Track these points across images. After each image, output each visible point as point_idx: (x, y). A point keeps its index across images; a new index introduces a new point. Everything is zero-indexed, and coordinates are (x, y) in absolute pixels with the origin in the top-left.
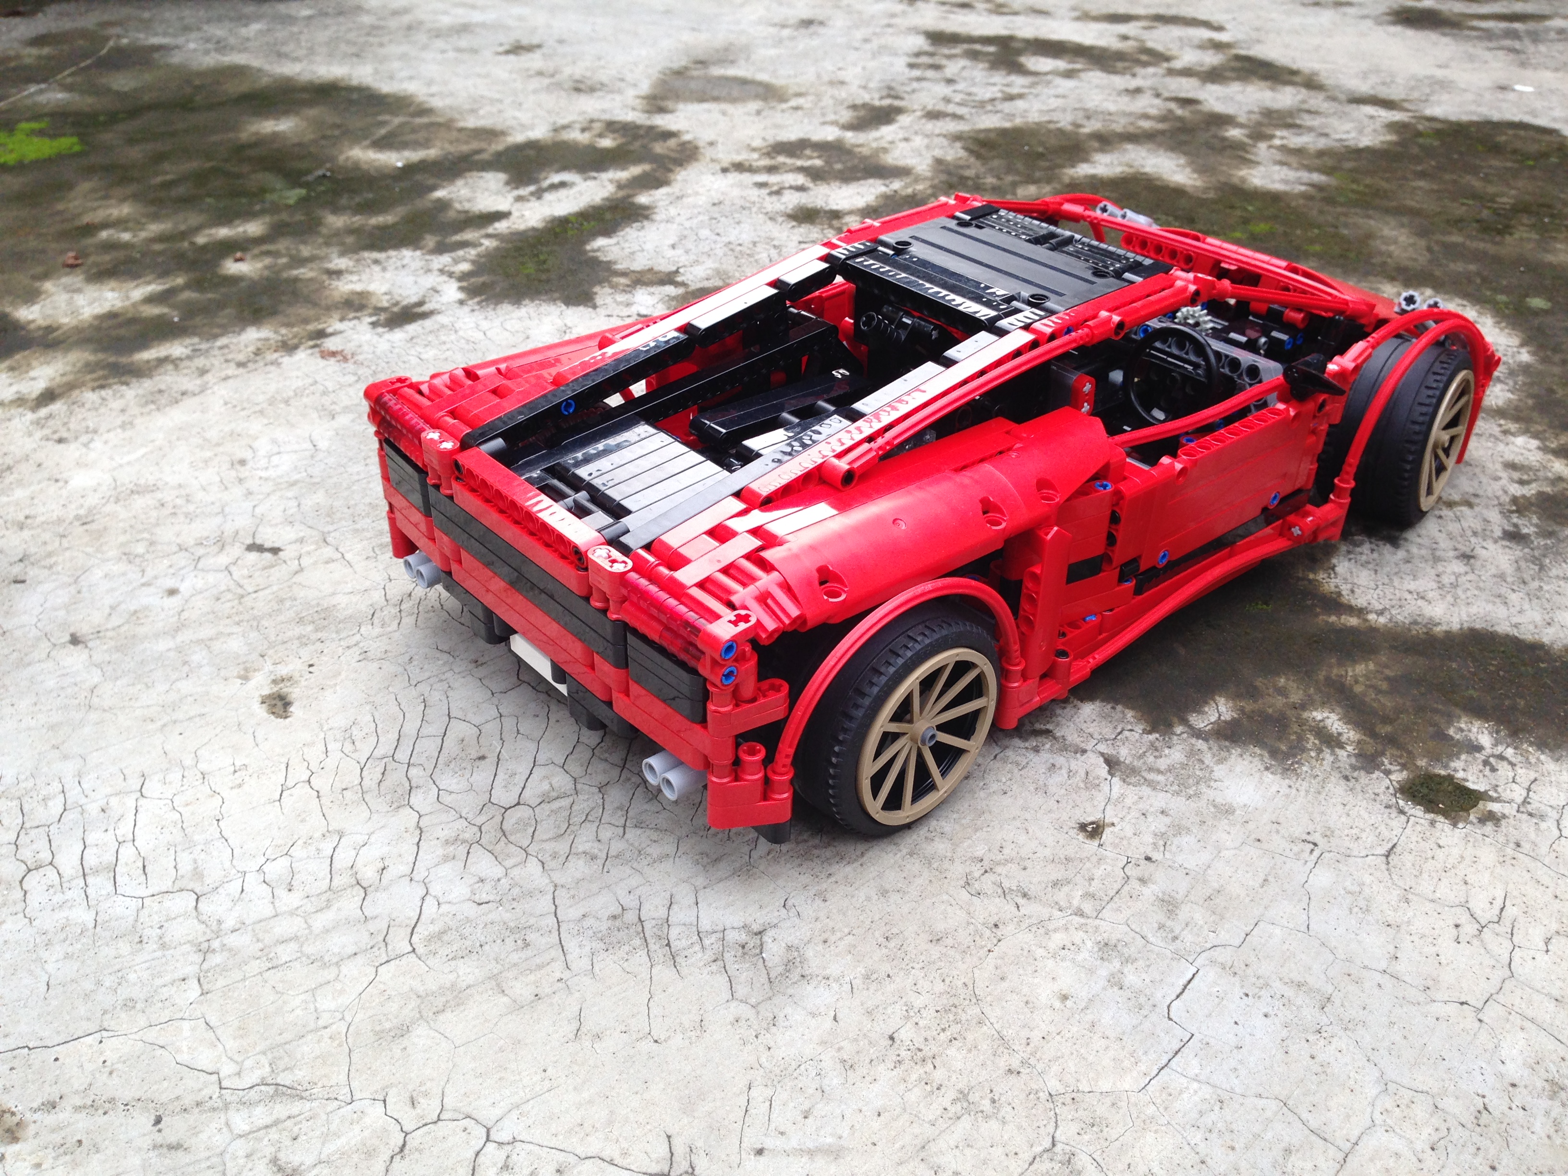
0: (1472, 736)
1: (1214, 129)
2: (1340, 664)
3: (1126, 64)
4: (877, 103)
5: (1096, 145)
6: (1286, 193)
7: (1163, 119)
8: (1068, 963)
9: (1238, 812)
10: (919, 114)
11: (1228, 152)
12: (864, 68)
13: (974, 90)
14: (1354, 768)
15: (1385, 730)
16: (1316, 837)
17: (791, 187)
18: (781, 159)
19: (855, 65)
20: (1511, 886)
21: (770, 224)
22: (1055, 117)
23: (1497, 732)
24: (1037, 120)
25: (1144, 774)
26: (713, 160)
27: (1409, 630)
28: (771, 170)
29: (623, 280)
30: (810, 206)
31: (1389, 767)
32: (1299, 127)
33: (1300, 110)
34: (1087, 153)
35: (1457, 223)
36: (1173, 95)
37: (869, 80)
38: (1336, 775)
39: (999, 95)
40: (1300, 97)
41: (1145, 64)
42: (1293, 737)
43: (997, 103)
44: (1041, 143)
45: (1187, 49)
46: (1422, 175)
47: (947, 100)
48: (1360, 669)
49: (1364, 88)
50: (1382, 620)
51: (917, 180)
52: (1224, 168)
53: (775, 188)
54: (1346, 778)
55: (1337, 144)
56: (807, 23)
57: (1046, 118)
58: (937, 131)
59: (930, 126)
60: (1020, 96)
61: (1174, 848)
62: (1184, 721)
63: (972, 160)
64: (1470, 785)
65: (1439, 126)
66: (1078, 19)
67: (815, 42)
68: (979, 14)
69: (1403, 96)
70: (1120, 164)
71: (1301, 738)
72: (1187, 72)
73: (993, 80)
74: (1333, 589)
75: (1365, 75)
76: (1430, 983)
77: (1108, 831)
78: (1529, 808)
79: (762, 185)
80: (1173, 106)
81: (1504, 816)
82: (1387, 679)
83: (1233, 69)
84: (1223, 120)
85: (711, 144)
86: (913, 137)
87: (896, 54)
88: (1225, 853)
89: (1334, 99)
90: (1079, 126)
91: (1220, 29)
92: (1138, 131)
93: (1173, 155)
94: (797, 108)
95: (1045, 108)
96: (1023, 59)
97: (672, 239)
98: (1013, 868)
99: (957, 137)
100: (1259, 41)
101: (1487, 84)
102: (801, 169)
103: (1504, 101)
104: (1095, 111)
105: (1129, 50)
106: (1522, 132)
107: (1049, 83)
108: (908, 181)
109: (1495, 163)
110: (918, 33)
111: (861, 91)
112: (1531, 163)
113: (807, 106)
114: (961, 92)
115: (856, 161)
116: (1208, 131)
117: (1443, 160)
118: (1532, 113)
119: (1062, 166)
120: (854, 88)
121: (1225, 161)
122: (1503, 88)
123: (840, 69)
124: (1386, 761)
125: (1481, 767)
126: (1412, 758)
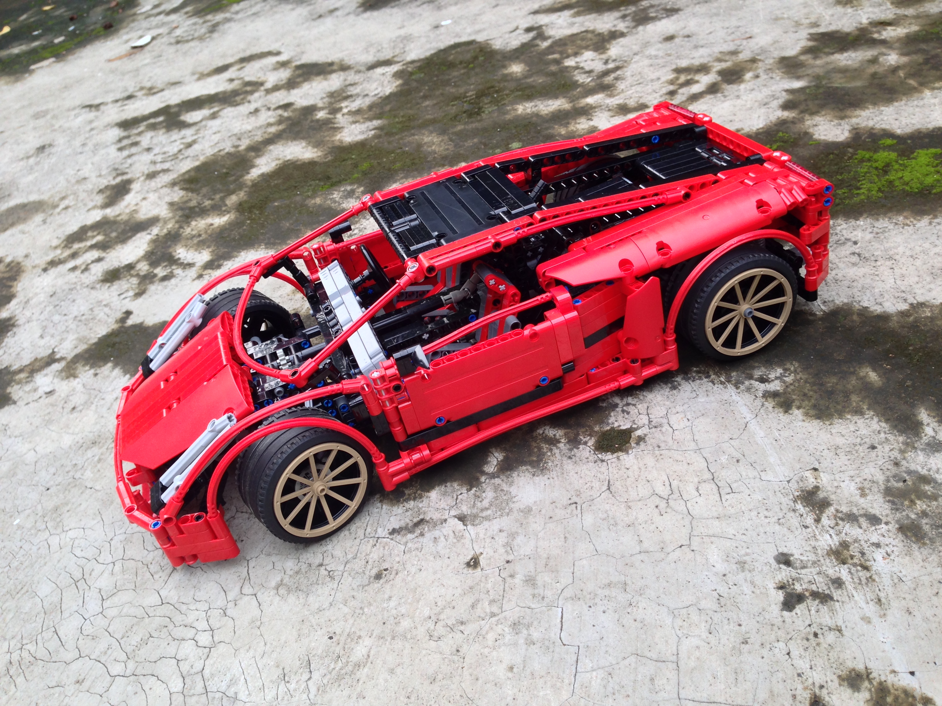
1: (309, 117)
3: (242, 97)
4: (113, 183)
5: (253, 154)
6: (366, 140)
7: (279, 122)
8: (503, 648)
9: (534, 508)
10: (142, 178)
11: (324, 128)
12: (93, 164)
13: (165, 149)
14: (571, 450)
16: (574, 499)
17: (93, 262)
18: (76, 246)
19: (86, 164)
20: (668, 470)
21: (94, 293)
22: (221, 146)
24: (212, 153)
25: (480, 515)
26: (34, 267)
28: (74, 255)
29: (22, 376)
30: (111, 268)
31: (584, 440)
32: (351, 96)
33: (346, 86)
34: (251, 161)
35: (455, 118)
36: (277, 105)
37: (100, 170)
38: (565, 459)
39: (182, 146)
40: (342, 78)
41: (252, 93)
43: (183, 152)
44: (223, 166)
45: (268, 73)
46: (425, 97)
47: (154, 163)
49: (370, 58)
51: (165, 222)
52: (328, 138)
53: (83, 267)
54: (570, 458)
55: (375, 98)
56: (42, 149)
57: (216, 150)
58: (159, 185)
59: (154, 184)
60: (194, 142)
61: (516, 547)
62: (483, 473)
63: (190, 194)
64: (623, 428)
65: (418, 64)
66: (199, 79)
67: (53, 160)
68: (141, 99)
69: (392, 55)
70: (273, 161)
72: (276, 88)
73: (173, 139)
75: (366, 50)
76: (662, 545)
77: (481, 559)
78: (653, 424)
79: (74, 269)
80: (280, 112)
81: (646, 435)
83: (299, 76)
84: (310, 110)
85: (26, 256)
86: (147, 196)
87: (107, 146)
88: (541, 535)
89: (359, 72)
90: (237, 147)
91: (278, 53)
92: (271, 135)
93: (297, 142)
94: (66, 208)
95: (212, 144)
96: (183, 118)
97: (39, 333)
98: (448, 611)
99: (173, 184)
100: (303, 53)
101: (428, 28)
102: (92, 247)
103: (441, 34)
104: (241, 133)
105: (238, 87)
106: (459, 49)
107: (205, 126)
108: (160, 225)
109: (455, 74)
110: (112, 127)
111: (99, 179)
112: (471, 66)
113: (72, 204)
114: (159, 154)
115: (123, 226)
116: (307, 120)
117: (430, 84)
118: (457, 35)
119: (242, 176)
120: (94, 179)
121: (326, 134)
122: (437, 27)
123: (78, 170)
124: (582, 437)
125: (622, 415)
126: (592, 429)
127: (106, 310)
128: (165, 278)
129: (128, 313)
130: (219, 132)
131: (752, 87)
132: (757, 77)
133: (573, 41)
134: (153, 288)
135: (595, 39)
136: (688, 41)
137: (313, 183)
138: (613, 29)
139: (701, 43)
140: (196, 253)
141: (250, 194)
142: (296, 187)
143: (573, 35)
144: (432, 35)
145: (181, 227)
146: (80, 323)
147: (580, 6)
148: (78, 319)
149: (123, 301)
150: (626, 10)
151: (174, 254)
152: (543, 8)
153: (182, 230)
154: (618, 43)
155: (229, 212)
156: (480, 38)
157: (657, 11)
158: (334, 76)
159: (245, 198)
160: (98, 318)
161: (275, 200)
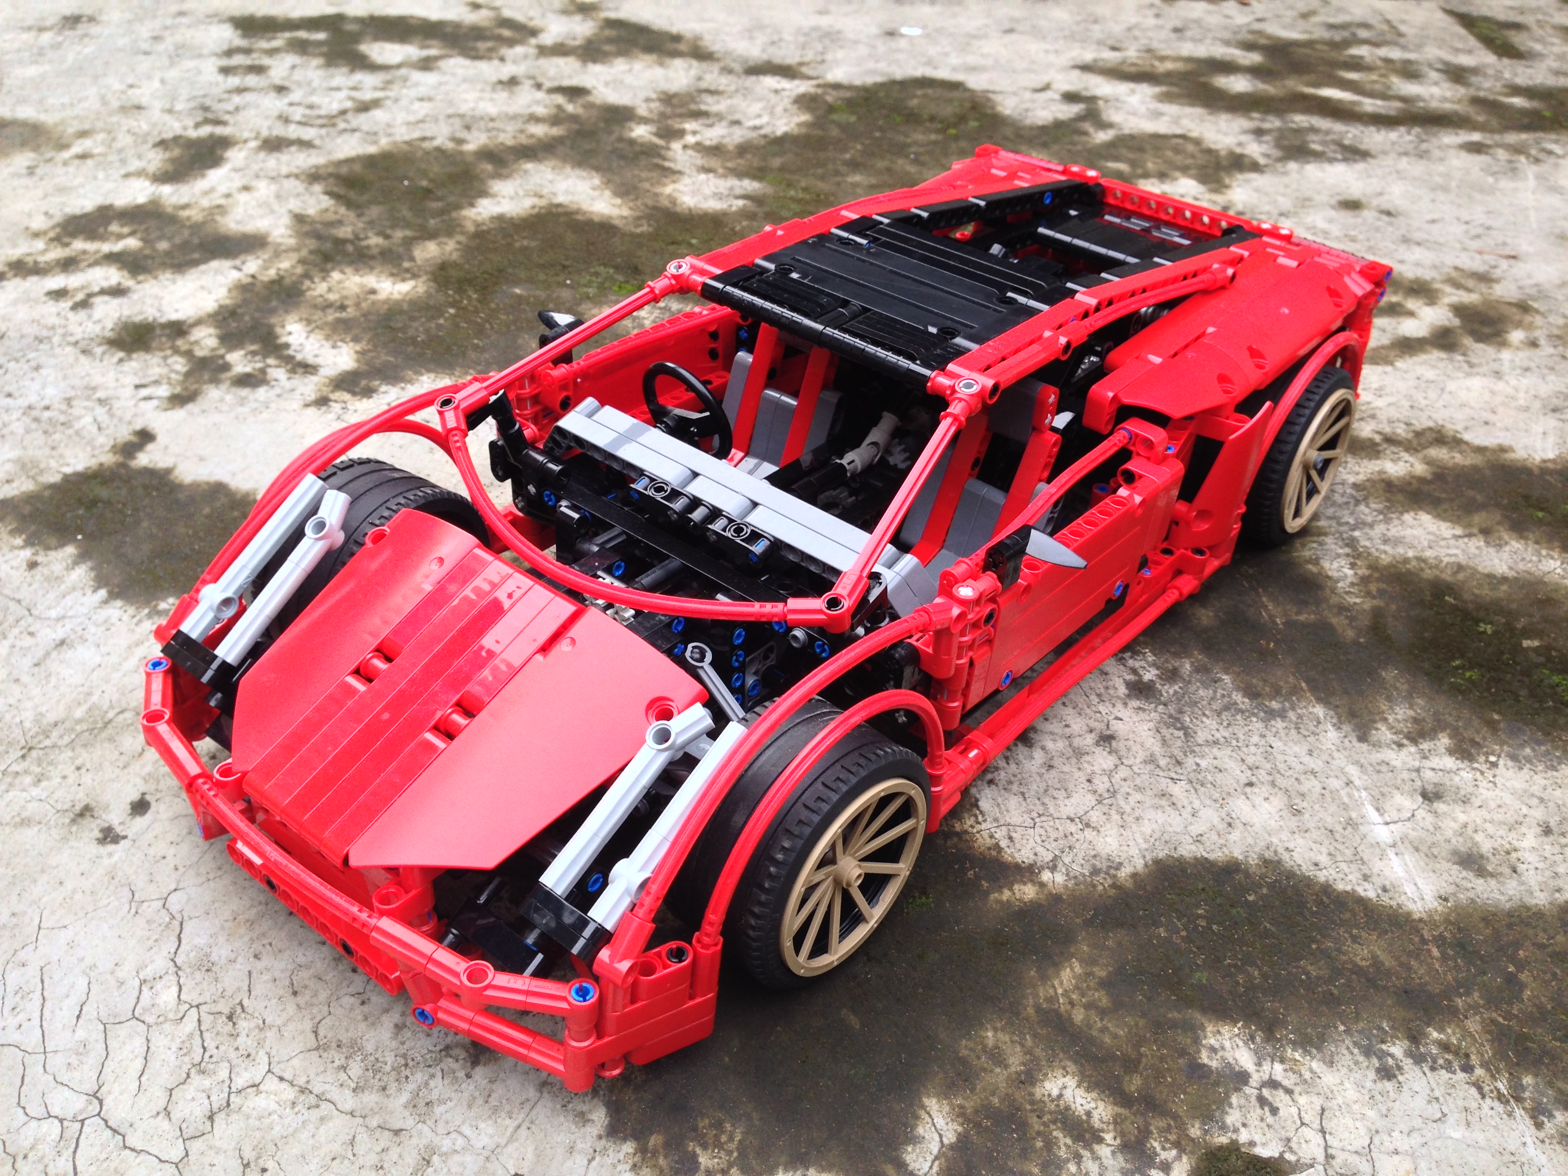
0: (1229, 1056)
1: (616, 129)
2: (1044, 978)
3: (489, 44)
4: (193, 134)
5: (489, 167)
6: (725, 214)
7: (556, 119)
10: (253, 144)
11: (643, 162)
12: (163, 81)
13: (315, 99)
15: (1134, 1084)
17: (103, 292)
18: (79, 245)
19: (149, 78)
21: (85, 363)
22: (428, 130)
23: (1252, 1038)
24: (407, 138)
27: (1094, 886)
28: (68, 265)
30: (138, 319)
31: (1163, 1155)
32: (706, 114)
33: (700, 91)
34: (483, 181)
36: (556, 84)
37: (174, 99)
39: (349, 104)
40: (693, 72)
41: (511, 43)
42: (1039, 1144)
43: (349, 116)
44: (424, 173)
45: (550, 16)
46: (854, 165)
47: (285, 119)
48: (1066, 975)
49: (754, 51)
50: (1060, 878)
51: (278, 254)
52: (647, 185)
53: (80, 297)
55: (754, 134)
57: (416, 134)
58: (284, 170)
59: (274, 162)
60: (375, 104)
63: (342, 210)
64: (1264, 1152)
65: (848, 94)
67: (88, 48)
69: (798, 59)
70: (527, 195)
71: (1050, 1144)
72: (560, 50)
73: (334, 83)
74: (989, 842)
75: (750, 33)
79: (59, 294)
80: (560, 99)
82: (1105, 984)
83: (610, 41)
84: (622, 115)
86: (254, 183)
87: (200, 56)
89: (730, 71)
90: (460, 141)
92: (533, 141)
93: (584, 174)
94: (84, 157)
95: (411, 118)
96: (365, 48)
99: (313, 177)
101: (874, 30)
102: (111, 258)
103: (898, 50)
104: (473, 117)
105: (485, 24)
106: (930, 91)
107: (405, 79)
108: (266, 256)
109: (919, 137)
110: (222, 21)
111: (167, 118)
112: (953, 131)
113: (96, 151)
114: (299, 104)
115: (186, 233)
116: (610, 133)
117: (867, 142)
118: (929, 63)
119: (458, 207)
120: (156, 113)
121: (644, 175)
122: (891, 34)
123: (131, 86)
124: (1156, 1144)
125: (1259, 1111)
126: (1182, 1128)
127: (101, 412)
128: (247, 381)
129: (145, 437)
130: (430, 99)
131: (1526, 364)
132: (1533, 344)
133: (1157, 149)
134: (213, 394)
135: (1202, 160)
136: (1391, 224)
137: (601, 269)
138: (1238, 150)
139: (1418, 236)
140: (327, 345)
141: (467, 250)
142: (565, 267)
143: (1156, 136)
144: (882, 47)
145: (307, 276)
146: (34, 426)
147: (1171, 84)
148: (35, 413)
149: (142, 404)
150: (1262, 120)
151: (278, 330)
152: (1101, 64)
153: (307, 283)
154: (1248, 181)
155: (415, 276)
156: (976, 82)
157: (1323, 143)
158: (678, 63)
159: (455, 256)
160: (77, 426)
161: (517, 282)
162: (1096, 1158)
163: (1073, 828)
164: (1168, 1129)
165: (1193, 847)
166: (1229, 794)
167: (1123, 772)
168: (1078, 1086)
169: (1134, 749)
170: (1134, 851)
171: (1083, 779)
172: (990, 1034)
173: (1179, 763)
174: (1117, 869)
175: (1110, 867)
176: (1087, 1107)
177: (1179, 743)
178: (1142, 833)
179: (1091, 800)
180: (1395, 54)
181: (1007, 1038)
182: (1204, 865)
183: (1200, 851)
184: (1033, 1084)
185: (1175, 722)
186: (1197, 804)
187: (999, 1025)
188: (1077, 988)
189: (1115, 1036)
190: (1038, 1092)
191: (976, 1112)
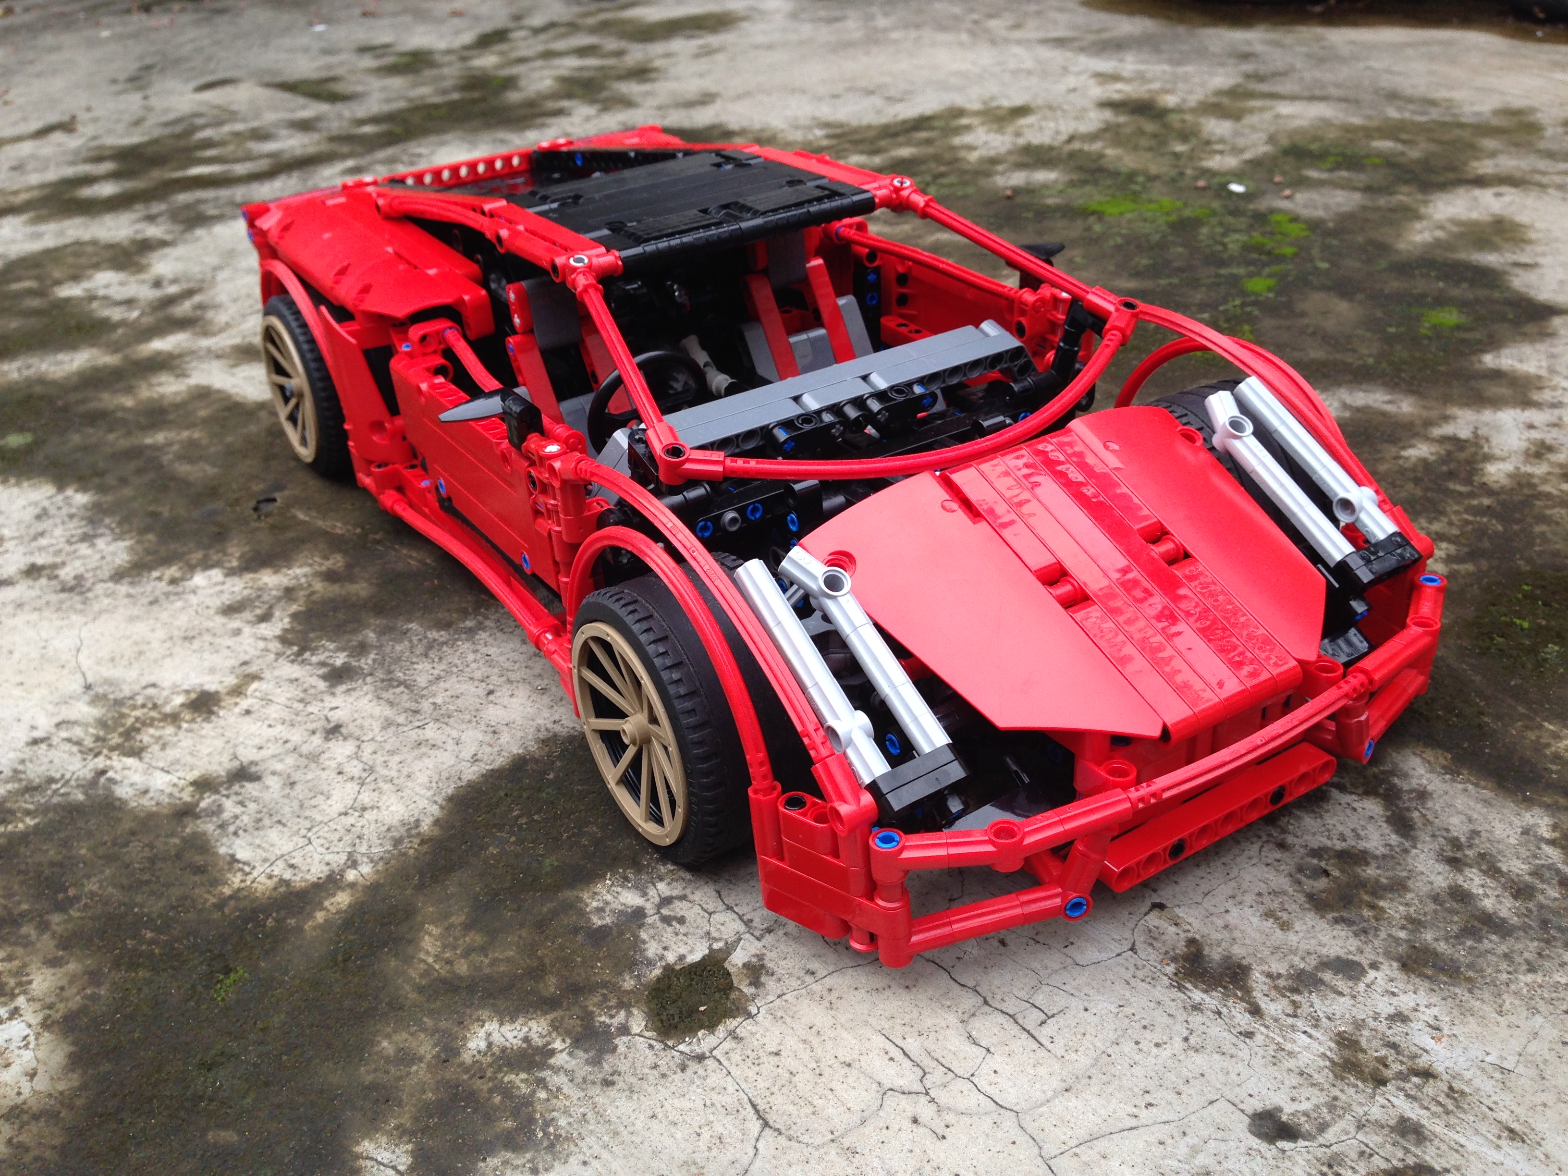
0: (616, 906)
2: (408, 960)
14: (596, 1062)
15: (551, 985)
23: (626, 879)
27: (405, 854)
31: (615, 1022)
42: (497, 1099)
48: (427, 943)
50: (366, 869)
54: (608, 1083)
64: (695, 957)
71: (507, 1091)
74: (270, 883)
78: (760, 925)
81: (760, 957)
82: (467, 927)
124: (603, 1019)
125: (669, 929)
126: (615, 988)
133: (57, 259)
135: (107, 253)
138: (139, 237)
143: (49, 251)
147: (35, 209)
150: (147, 208)
154: (166, 256)
162: (557, 1070)
163: (351, 820)
164: (605, 998)
165: (475, 768)
166: (477, 710)
167: (368, 748)
168: (501, 1024)
169: (366, 724)
170: (423, 803)
171: (333, 775)
172: (385, 1044)
173: (416, 712)
174: (417, 827)
175: (409, 830)
176: (521, 1035)
177: (405, 697)
178: (421, 785)
179: (352, 788)
180: (239, 127)
181: (405, 1035)
182: (494, 777)
183: (483, 768)
184: (456, 1053)
185: (390, 682)
186: (455, 734)
187: (389, 1030)
188: (444, 946)
189: (508, 960)
190: (466, 1057)
191: (416, 1119)
